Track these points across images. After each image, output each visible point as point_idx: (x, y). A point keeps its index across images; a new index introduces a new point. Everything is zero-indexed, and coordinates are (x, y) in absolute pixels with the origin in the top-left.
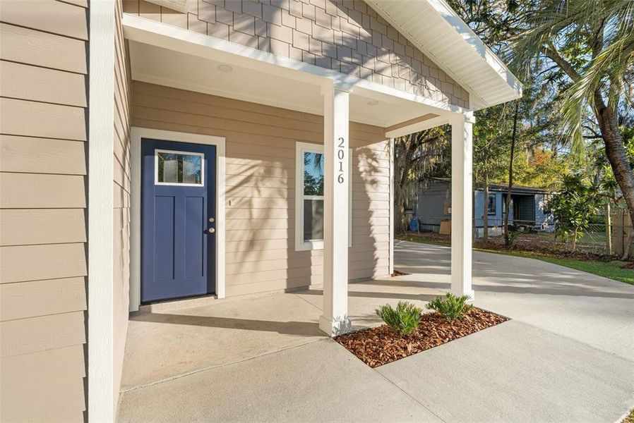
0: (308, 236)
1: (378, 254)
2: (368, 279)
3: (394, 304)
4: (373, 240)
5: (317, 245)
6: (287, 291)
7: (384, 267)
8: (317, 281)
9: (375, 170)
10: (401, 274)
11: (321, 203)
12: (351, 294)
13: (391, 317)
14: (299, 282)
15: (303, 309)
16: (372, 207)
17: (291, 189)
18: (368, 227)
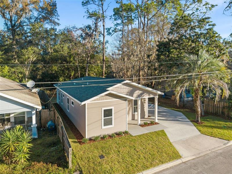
0: (134, 112)
1: (145, 114)
2: (144, 118)
3: (145, 122)
4: (145, 112)
5: (136, 113)
6: (132, 120)
7: (146, 116)
8: (136, 118)
9: (145, 101)
10: (150, 117)
11: (137, 107)
12: (141, 120)
13: (145, 123)
14: (133, 119)
15: (134, 122)
16: (144, 107)
17: (132, 106)
18: (144, 110)
